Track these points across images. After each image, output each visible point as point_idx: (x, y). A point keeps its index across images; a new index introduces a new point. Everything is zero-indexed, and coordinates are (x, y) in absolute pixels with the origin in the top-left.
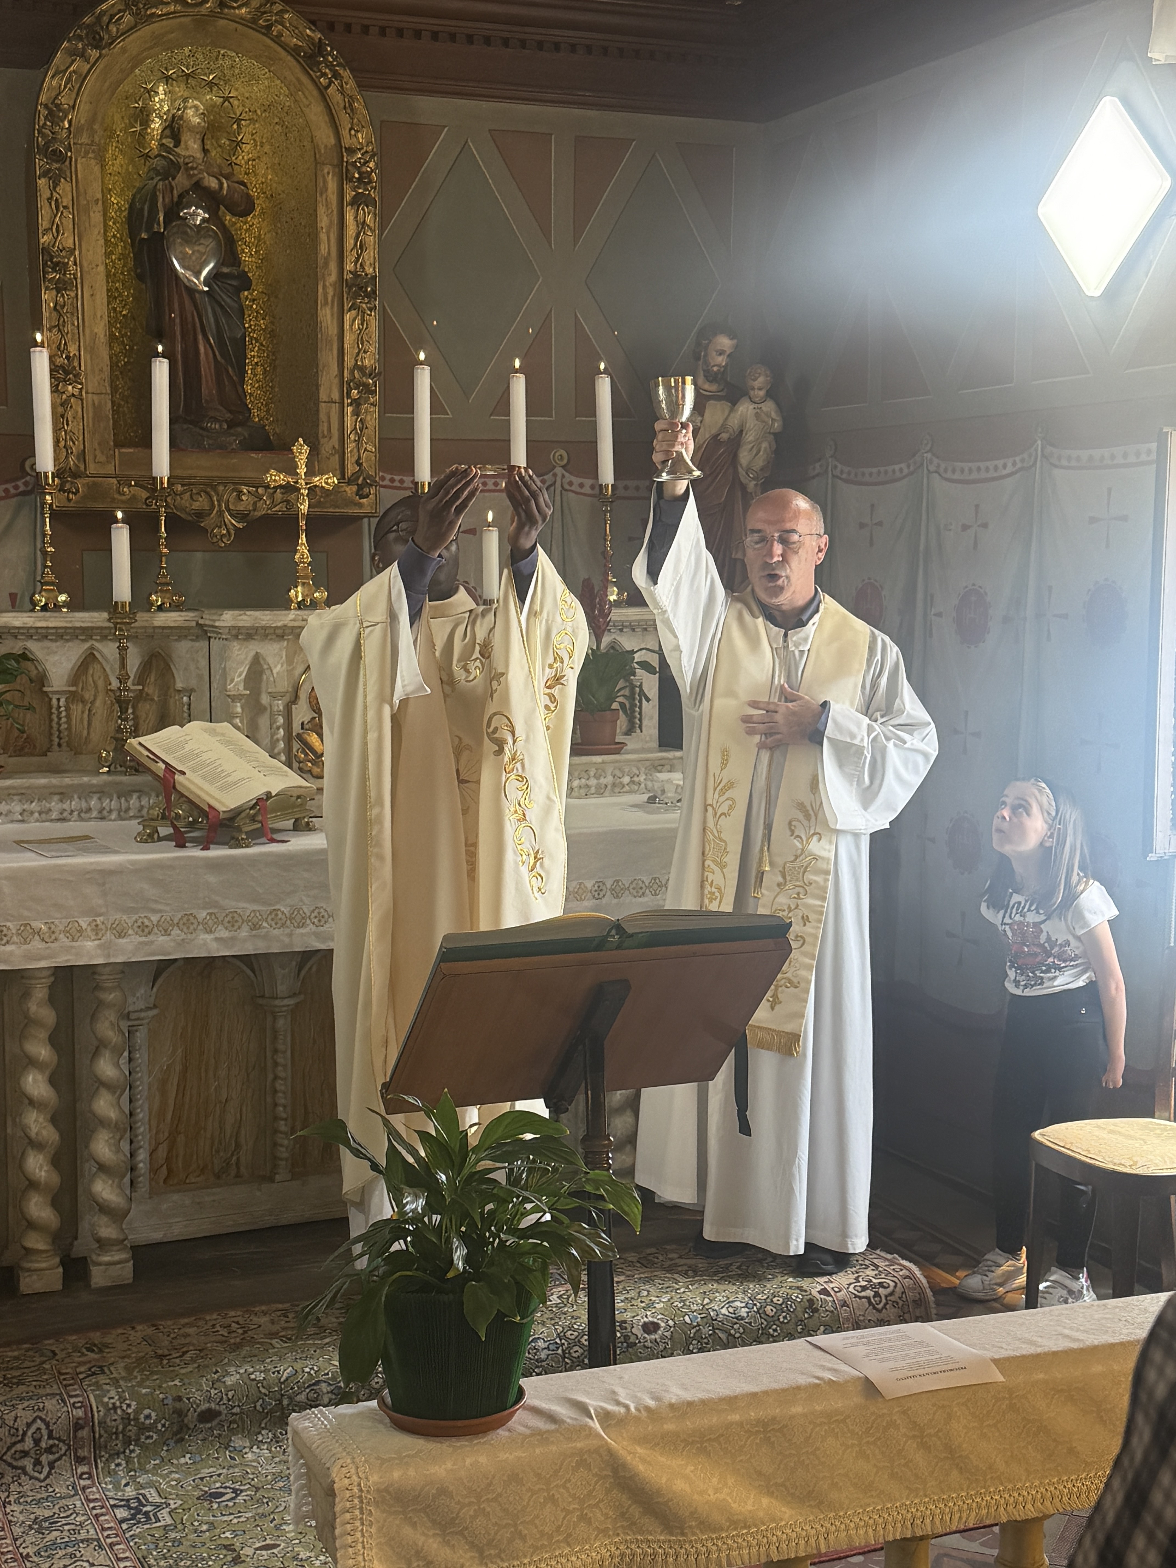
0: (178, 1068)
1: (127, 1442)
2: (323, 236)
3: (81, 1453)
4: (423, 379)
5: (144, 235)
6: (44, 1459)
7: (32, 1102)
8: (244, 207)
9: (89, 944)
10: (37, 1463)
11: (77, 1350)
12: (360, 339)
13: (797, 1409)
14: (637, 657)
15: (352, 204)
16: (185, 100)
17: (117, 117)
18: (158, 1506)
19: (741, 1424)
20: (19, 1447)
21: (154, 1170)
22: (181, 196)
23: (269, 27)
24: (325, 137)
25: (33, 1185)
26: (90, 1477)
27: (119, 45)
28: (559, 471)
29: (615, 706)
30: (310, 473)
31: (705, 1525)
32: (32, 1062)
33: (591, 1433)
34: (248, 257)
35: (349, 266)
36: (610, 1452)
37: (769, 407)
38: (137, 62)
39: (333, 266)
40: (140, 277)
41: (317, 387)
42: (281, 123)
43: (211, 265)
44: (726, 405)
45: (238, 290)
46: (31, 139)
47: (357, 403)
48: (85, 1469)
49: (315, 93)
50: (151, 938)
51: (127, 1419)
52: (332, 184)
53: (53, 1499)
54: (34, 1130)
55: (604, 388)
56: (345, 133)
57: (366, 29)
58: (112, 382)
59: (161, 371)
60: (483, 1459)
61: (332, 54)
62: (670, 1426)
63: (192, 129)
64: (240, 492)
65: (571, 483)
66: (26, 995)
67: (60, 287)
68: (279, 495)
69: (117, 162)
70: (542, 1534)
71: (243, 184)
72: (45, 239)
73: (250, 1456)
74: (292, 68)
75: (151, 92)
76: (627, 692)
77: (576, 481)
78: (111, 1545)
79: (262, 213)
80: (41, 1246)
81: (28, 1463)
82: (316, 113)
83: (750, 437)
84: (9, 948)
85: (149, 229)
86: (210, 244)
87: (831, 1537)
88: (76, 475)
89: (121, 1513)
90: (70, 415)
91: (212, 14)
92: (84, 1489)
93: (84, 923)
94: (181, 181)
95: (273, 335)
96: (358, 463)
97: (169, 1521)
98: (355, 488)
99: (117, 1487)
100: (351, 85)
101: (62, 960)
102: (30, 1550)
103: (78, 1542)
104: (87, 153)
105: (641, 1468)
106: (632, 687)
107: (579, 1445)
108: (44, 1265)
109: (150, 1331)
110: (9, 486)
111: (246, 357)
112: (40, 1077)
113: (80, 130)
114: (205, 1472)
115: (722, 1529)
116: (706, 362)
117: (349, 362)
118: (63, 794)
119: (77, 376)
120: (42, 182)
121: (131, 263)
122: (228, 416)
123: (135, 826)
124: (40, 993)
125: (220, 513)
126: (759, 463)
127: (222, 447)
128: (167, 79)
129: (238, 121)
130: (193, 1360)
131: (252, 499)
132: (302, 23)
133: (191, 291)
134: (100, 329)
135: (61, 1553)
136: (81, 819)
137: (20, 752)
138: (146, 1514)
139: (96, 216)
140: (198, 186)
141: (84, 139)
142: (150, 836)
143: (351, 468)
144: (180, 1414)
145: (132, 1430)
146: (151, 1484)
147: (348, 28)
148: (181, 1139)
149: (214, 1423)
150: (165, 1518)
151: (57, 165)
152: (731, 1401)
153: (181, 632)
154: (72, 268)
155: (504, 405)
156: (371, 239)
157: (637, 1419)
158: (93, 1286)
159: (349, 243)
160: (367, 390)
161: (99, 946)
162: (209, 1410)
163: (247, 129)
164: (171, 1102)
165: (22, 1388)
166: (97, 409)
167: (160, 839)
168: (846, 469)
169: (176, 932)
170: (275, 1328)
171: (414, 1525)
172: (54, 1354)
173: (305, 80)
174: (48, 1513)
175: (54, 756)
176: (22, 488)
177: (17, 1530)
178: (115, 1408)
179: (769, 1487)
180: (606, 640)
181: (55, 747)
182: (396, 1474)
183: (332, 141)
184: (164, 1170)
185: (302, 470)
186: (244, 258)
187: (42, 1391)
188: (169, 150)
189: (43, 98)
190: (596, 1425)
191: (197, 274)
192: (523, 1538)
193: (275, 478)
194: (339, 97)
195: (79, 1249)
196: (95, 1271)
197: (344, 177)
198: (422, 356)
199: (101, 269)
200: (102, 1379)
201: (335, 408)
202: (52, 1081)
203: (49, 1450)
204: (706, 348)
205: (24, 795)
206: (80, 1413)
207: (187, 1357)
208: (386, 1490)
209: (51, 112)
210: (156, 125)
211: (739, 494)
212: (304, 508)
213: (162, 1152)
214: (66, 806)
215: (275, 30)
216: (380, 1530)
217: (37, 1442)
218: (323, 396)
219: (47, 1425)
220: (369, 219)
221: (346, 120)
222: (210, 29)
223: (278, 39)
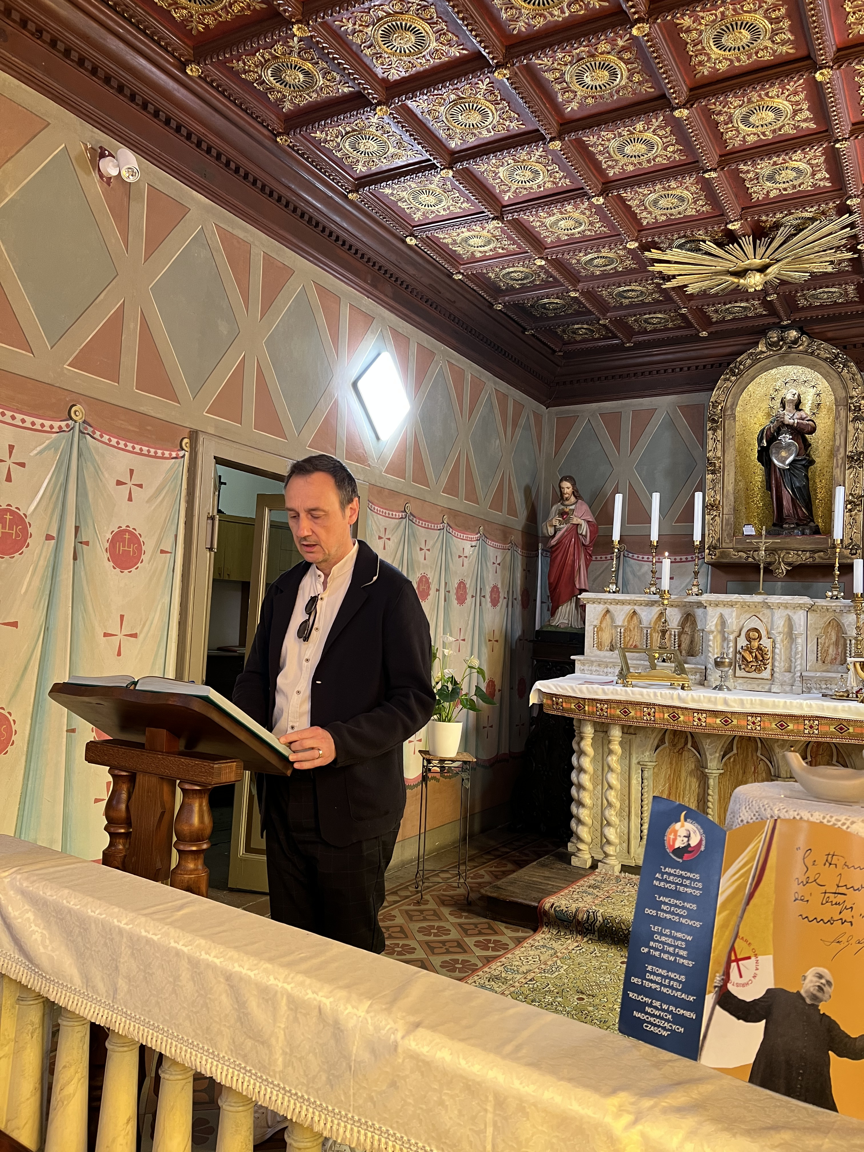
0: (666, 792)
2: (838, 437)
5: (759, 448)
8: (809, 430)
12: (854, 481)
15: (852, 421)
23: (813, 352)
25: (580, 821)
27: (745, 373)
32: (583, 770)
35: (849, 449)
38: (754, 378)
39: (842, 450)
43: (792, 457)
46: (706, 416)
47: (851, 511)
52: (843, 414)
56: (850, 390)
61: (843, 358)
63: (789, 402)
64: (790, 554)
66: (581, 740)
67: (713, 472)
71: (811, 420)
72: (709, 454)
74: (825, 368)
82: (836, 384)
85: (760, 445)
86: (793, 448)
88: (715, 548)
90: (715, 523)
96: (851, 538)
98: (849, 551)
104: (730, 418)
113: (727, 409)
117: (848, 492)
120: (709, 432)
122: (796, 521)
125: (779, 563)
127: (791, 535)
131: (795, 557)
132: (829, 347)
133: (781, 469)
134: (730, 488)
139: (732, 443)
140: (783, 425)
141: (729, 413)
151: (715, 425)
154: (718, 464)
159: (850, 438)
160: (856, 504)
166: (728, 520)
173: (831, 371)
183: (844, 395)
189: (711, 400)
191: (783, 462)
194: (847, 375)
197: (849, 409)
209: (714, 404)
215: (817, 352)
220: (861, 427)
221: (851, 384)
222: (786, 358)
223: (818, 356)
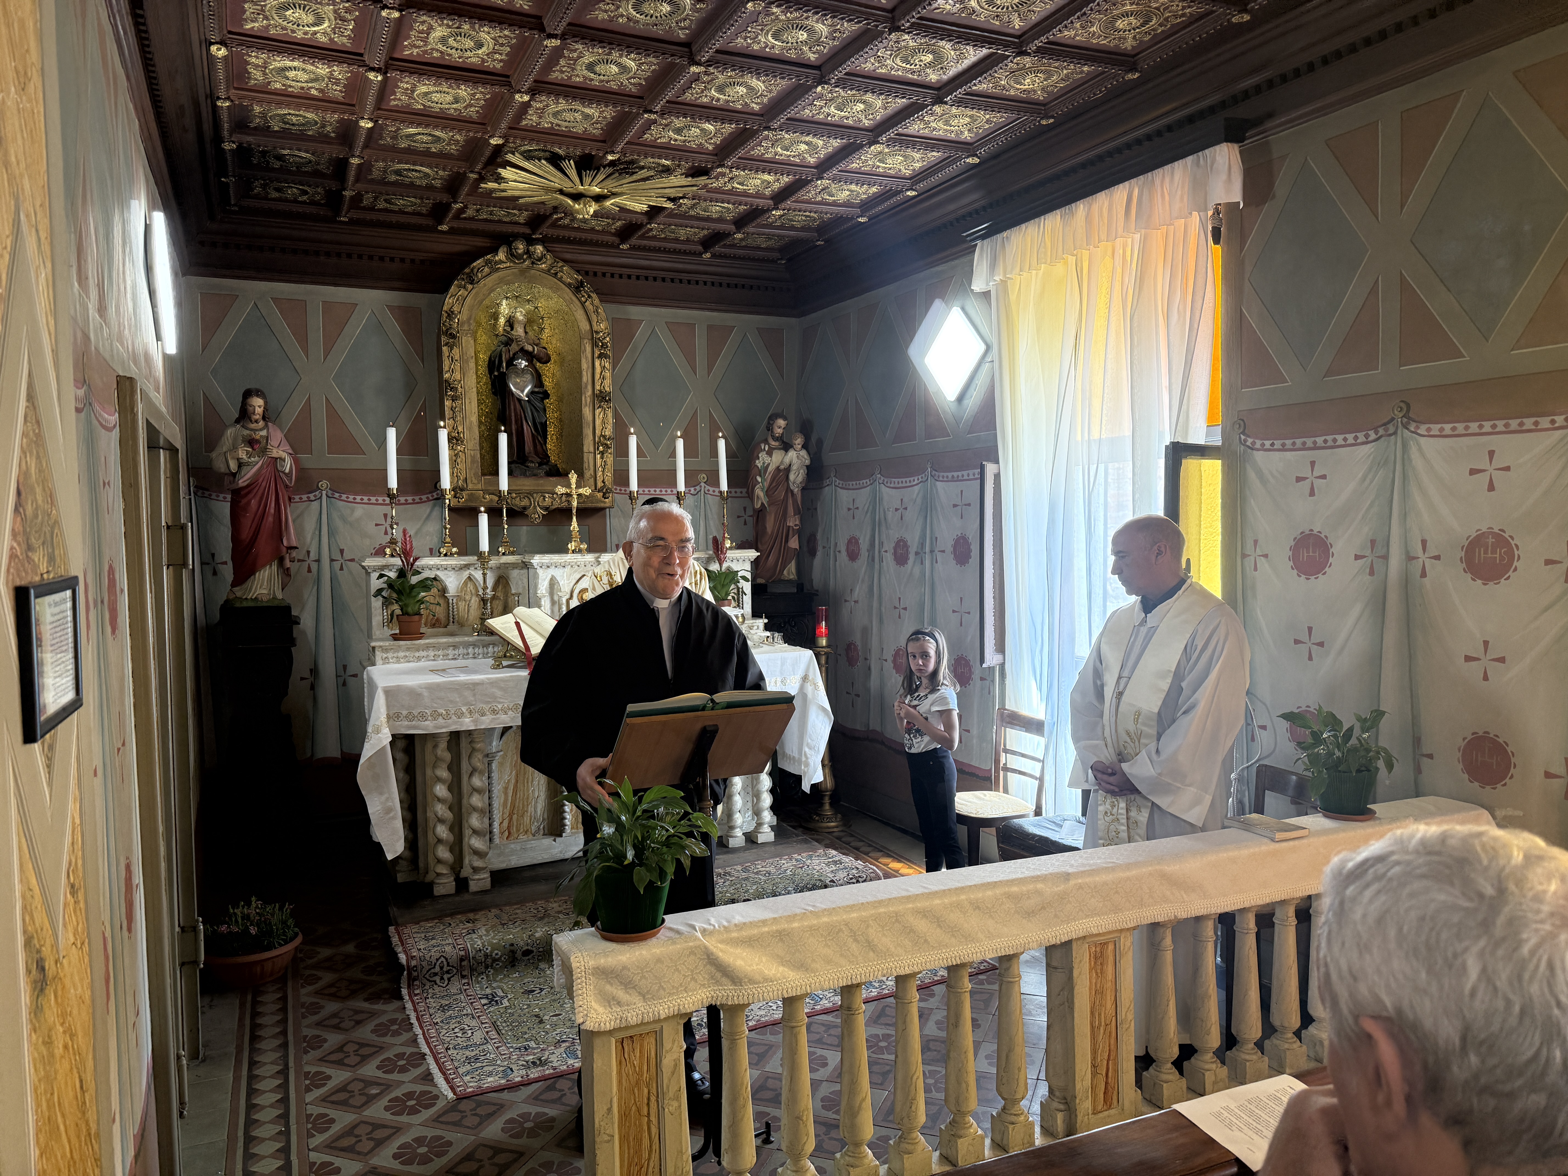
0: (513, 781)
1: (487, 967)
2: (584, 373)
3: (464, 973)
4: (633, 441)
5: (496, 373)
6: (446, 976)
7: (439, 800)
8: (546, 360)
9: (467, 720)
10: (442, 978)
11: (461, 922)
12: (603, 422)
13: (796, 925)
14: (740, 574)
15: (598, 358)
16: (516, 308)
17: (482, 317)
18: (502, 997)
19: (768, 933)
20: (433, 971)
21: (502, 833)
22: (514, 354)
23: (556, 274)
24: (584, 326)
25: (440, 841)
26: (469, 984)
27: (482, 282)
28: (703, 484)
29: (730, 598)
30: (578, 487)
31: (752, 981)
32: (439, 780)
33: (696, 938)
34: (548, 383)
35: (598, 387)
36: (706, 948)
37: (804, 453)
38: (492, 290)
39: (590, 387)
40: (494, 393)
41: (583, 445)
42: (563, 319)
43: (529, 387)
44: (783, 452)
45: (542, 400)
46: (439, 328)
47: (602, 453)
48: (466, 981)
49: (579, 304)
50: (498, 716)
51: (486, 956)
52: (588, 348)
53: (449, 996)
54: (440, 813)
55: (722, 444)
56: (594, 324)
57: (604, 275)
58: (480, 444)
59: (503, 438)
60: (644, 952)
61: (587, 287)
62: (735, 935)
63: (519, 322)
64: (544, 497)
65: (709, 490)
66: (435, 746)
67: (454, 399)
68: (564, 498)
69: (483, 338)
70: (673, 987)
71: (545, 348)
72: (446, 376)
73: (548, 972)
74: (568, 293)
75: (499, 305)
76: (735, 591)
77: (711, 489)
78: (479, 1017)
79: (555, 362)
80: (445, 872)
81: (437, 979)
82: (580, 315)
83: (794, 468)
84: (427, 723)
85: (498, 370)
86: (528, 377)
87: (813, 985)
88: (462, 490)
89: (484, 1001)
90: (459, 460)
91: (528, 268)
92: (465, 990)
93: (464, 709)
94: (514, 348)
95: (561, 420)
96: (603, 482)
97: (508, 1004)
98: (601, 494)
99: (482, 989)
100: (597, 301)
101: (453, 728)
102: (438, 1020)
103: (462, 1016)
104: (467, 334)
105: (720, 954)
106: (738, 588)
107: (691, 944)
108: (446, 881)
109: (498, 912)
110: (429, 496)
111: (547, 431)
112: (443, 787)
113: (463, 323)
114: (526, 980)
115: (760, 983)
116: (772, 432)
117: (598, 432)
118: (455, 646)
119: (462, 442)
120: (445, 349)
121: (490, 387)
122: (539, 460)
123: (491, 661)
124: (443, 745)
125: (535, 507)
126: (800, 479)
127: (535, 475)
128: (507, 298)
129: (542, 318)
130: (520, 926)
131: (550, 500)
132: (572, 272)
133: (520, 400)
134: (474, 419)
135: (454, 1021)
136: (464, 658)
137: (433, 626)
138: (496, 1001)
139: (472, 364)
140: (522, 350)
141: (466, 327)
142: (498, 665)
143: (600, 484)
144: (513, 952)
145: (489, 961)
146: (499, 987)
147: (595, 274)
148: (515, 817)
149: (530, 957)
150: (506, 1003)
151: (451, 340)
152: (764, 922)
153: (514, 566)
154: (460, 390)
155: (673, 454)
156: (608, 374)
157: (719, 931)
158: (470, 891)
159: (597, 376)
160: (607, 447)
161: (472, 721)
162: (528, 950)
163: (547, 322)
164: (510, 798)
165: (434, 941)
166: (473, 457)
167: (503, 667)
168: (841, 482)
169: (510, 712)
170: (560, 909)
171: (611, 985)
172: (450, 924)
173: (574, 298)
174: (447, 1003)
175: (451, 627)
176: (436, 496)
177: (432, 1011)
178: (480, 950)
179: (783, 962)
180: (725, 565)
181: (451, 623)
182: (602, 961)
183: (588, 327)
184: (506, 833)
185: (574, 486)
186: (546, 383)
187: (444, 943)
188: (508, 332)
189: (445, 308)
190: (699, 935)
191: (522, 392)
192: (664, 989)
193: (561, 490)
194: (591, 307)
195: (464, 873)
196: (471, 883)
197: (594, 344)
198: (632, 430)
199: (475, 390)
200: (474, 936)
201: (591, 456)
202: (450, 789)
203: (448, 972)
204: (772, 425)
205: (434, 647)
206: (463, 953)
207: (516, 924)
208: (598, 968)
209: (449, 315)
210: (502, 321)
211: (790, 495)
212: (575, 504)
213: (505, 824)
214: (456, 652)
215: (560, 275)
216: (595, 987)
217: (442, 968)
218: (585, 449)
219: (446, 959)
220: (607, 365)
221: (594, 318)
222: (527, 274)
223: (560, 280)
